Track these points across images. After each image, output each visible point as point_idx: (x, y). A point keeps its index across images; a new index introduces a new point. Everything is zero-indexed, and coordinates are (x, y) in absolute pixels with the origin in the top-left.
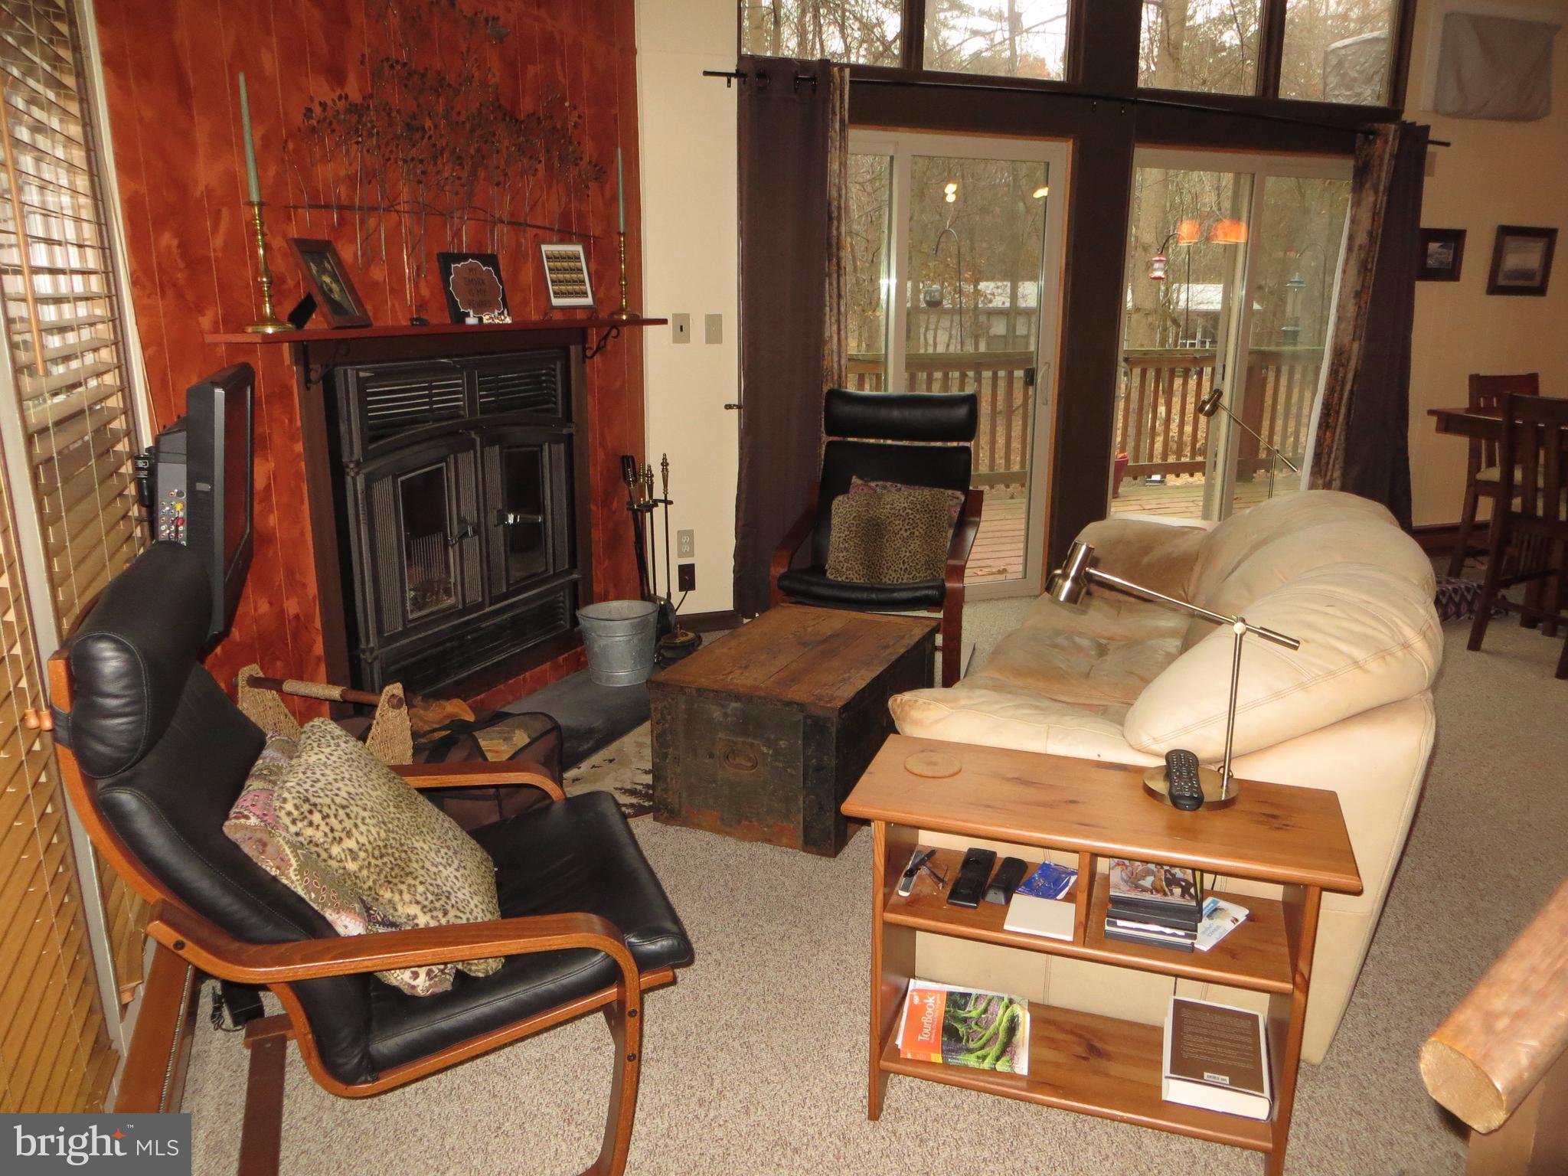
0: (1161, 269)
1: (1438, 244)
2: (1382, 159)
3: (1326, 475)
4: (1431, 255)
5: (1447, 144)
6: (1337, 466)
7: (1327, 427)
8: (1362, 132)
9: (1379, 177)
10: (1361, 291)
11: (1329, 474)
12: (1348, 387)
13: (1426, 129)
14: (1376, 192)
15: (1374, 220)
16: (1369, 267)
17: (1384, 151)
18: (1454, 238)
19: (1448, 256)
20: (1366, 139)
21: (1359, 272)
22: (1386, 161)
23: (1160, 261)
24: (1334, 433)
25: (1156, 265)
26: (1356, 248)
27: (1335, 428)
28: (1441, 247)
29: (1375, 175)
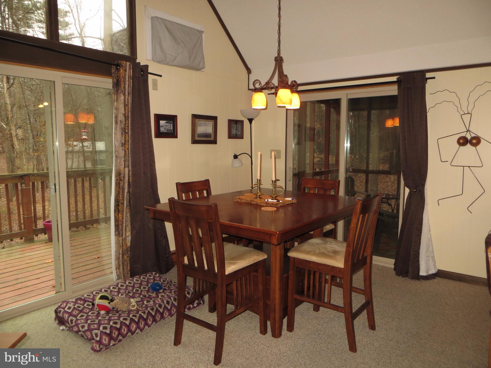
0: (86, 136)
1: (165, 121)
2: (125, 78)
3: (122, 235)
4: (162, 126)
5: (161, 76)
6: (128, 230)
7: (119, 211)
8: (114, 65)
9: (125, 88)
10: (125, 144)
11: (124, 234)
12: (126, 191)
13: (147, 66)
14: (124, 95)
15: (125, 108)
16: (127, 131)
17: (125, 75)
18: (172, 119)
19: (170, 127)
20: (117, 68)
21: (122, 134)
22: (127, 79)
23: (85, 132)
24: (123, 214)
25: (83, 134)
26: (119, 122)
27: (123, 211)
28: (166, 123)
29: (122, 86)
